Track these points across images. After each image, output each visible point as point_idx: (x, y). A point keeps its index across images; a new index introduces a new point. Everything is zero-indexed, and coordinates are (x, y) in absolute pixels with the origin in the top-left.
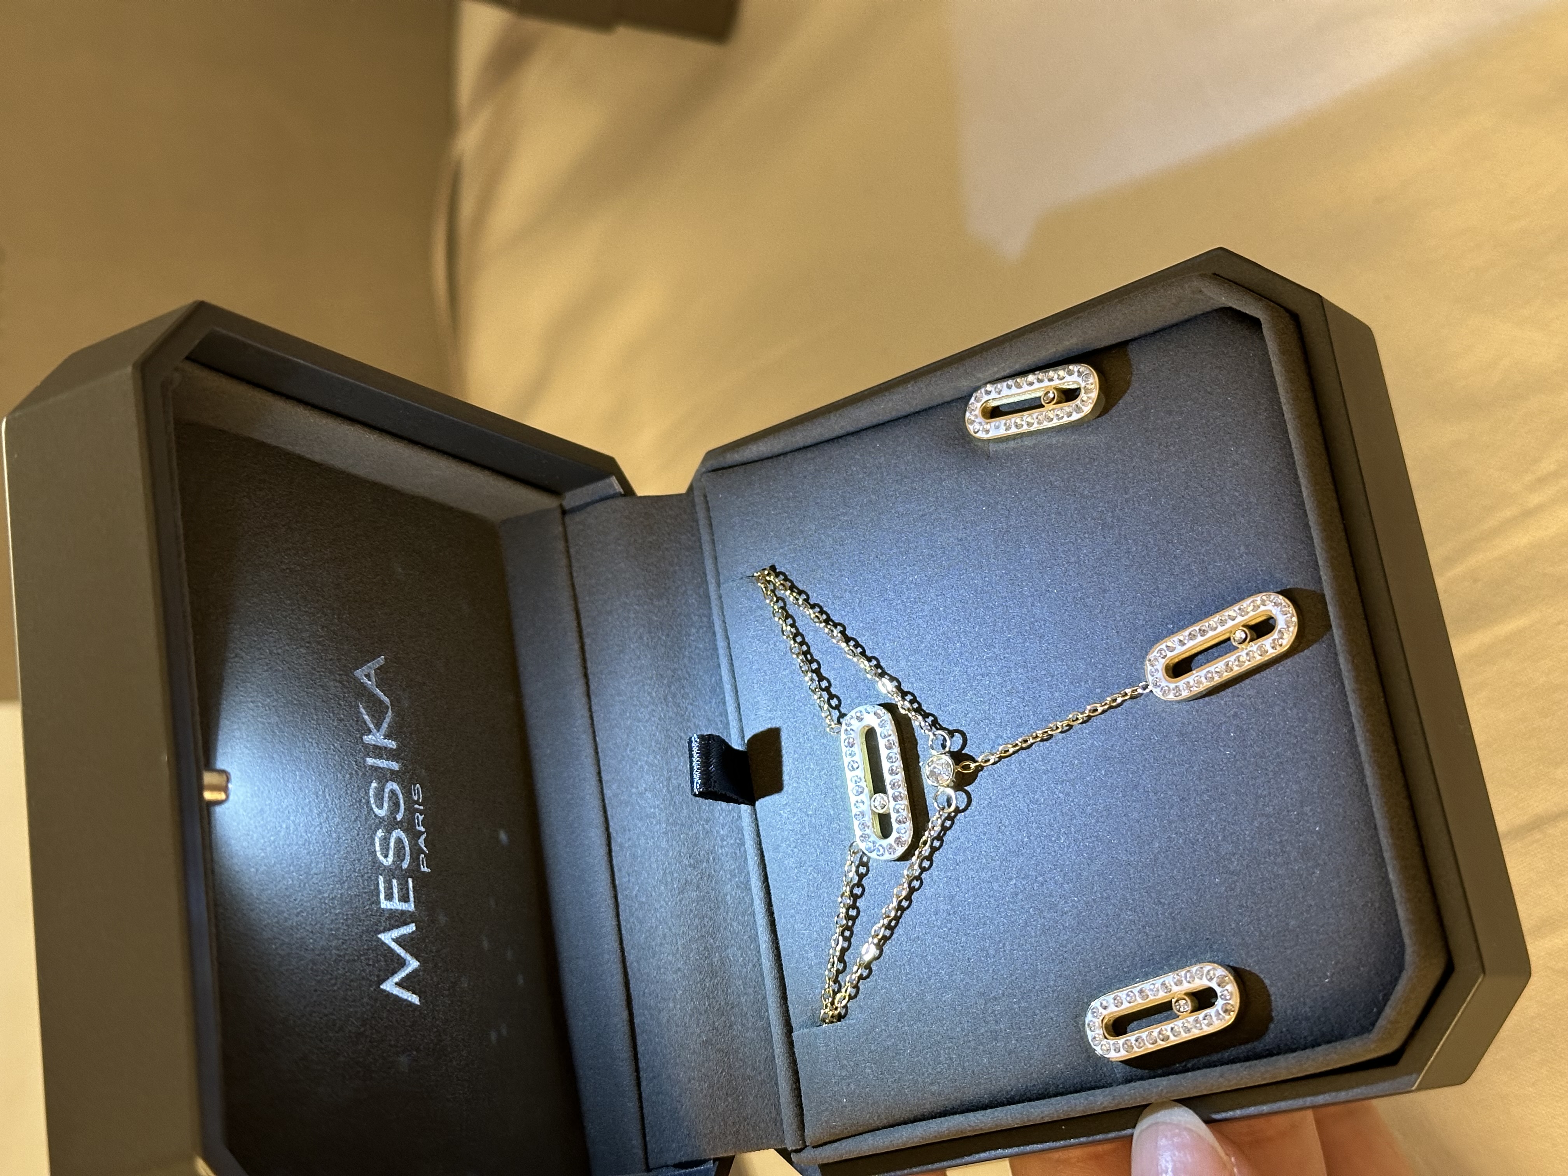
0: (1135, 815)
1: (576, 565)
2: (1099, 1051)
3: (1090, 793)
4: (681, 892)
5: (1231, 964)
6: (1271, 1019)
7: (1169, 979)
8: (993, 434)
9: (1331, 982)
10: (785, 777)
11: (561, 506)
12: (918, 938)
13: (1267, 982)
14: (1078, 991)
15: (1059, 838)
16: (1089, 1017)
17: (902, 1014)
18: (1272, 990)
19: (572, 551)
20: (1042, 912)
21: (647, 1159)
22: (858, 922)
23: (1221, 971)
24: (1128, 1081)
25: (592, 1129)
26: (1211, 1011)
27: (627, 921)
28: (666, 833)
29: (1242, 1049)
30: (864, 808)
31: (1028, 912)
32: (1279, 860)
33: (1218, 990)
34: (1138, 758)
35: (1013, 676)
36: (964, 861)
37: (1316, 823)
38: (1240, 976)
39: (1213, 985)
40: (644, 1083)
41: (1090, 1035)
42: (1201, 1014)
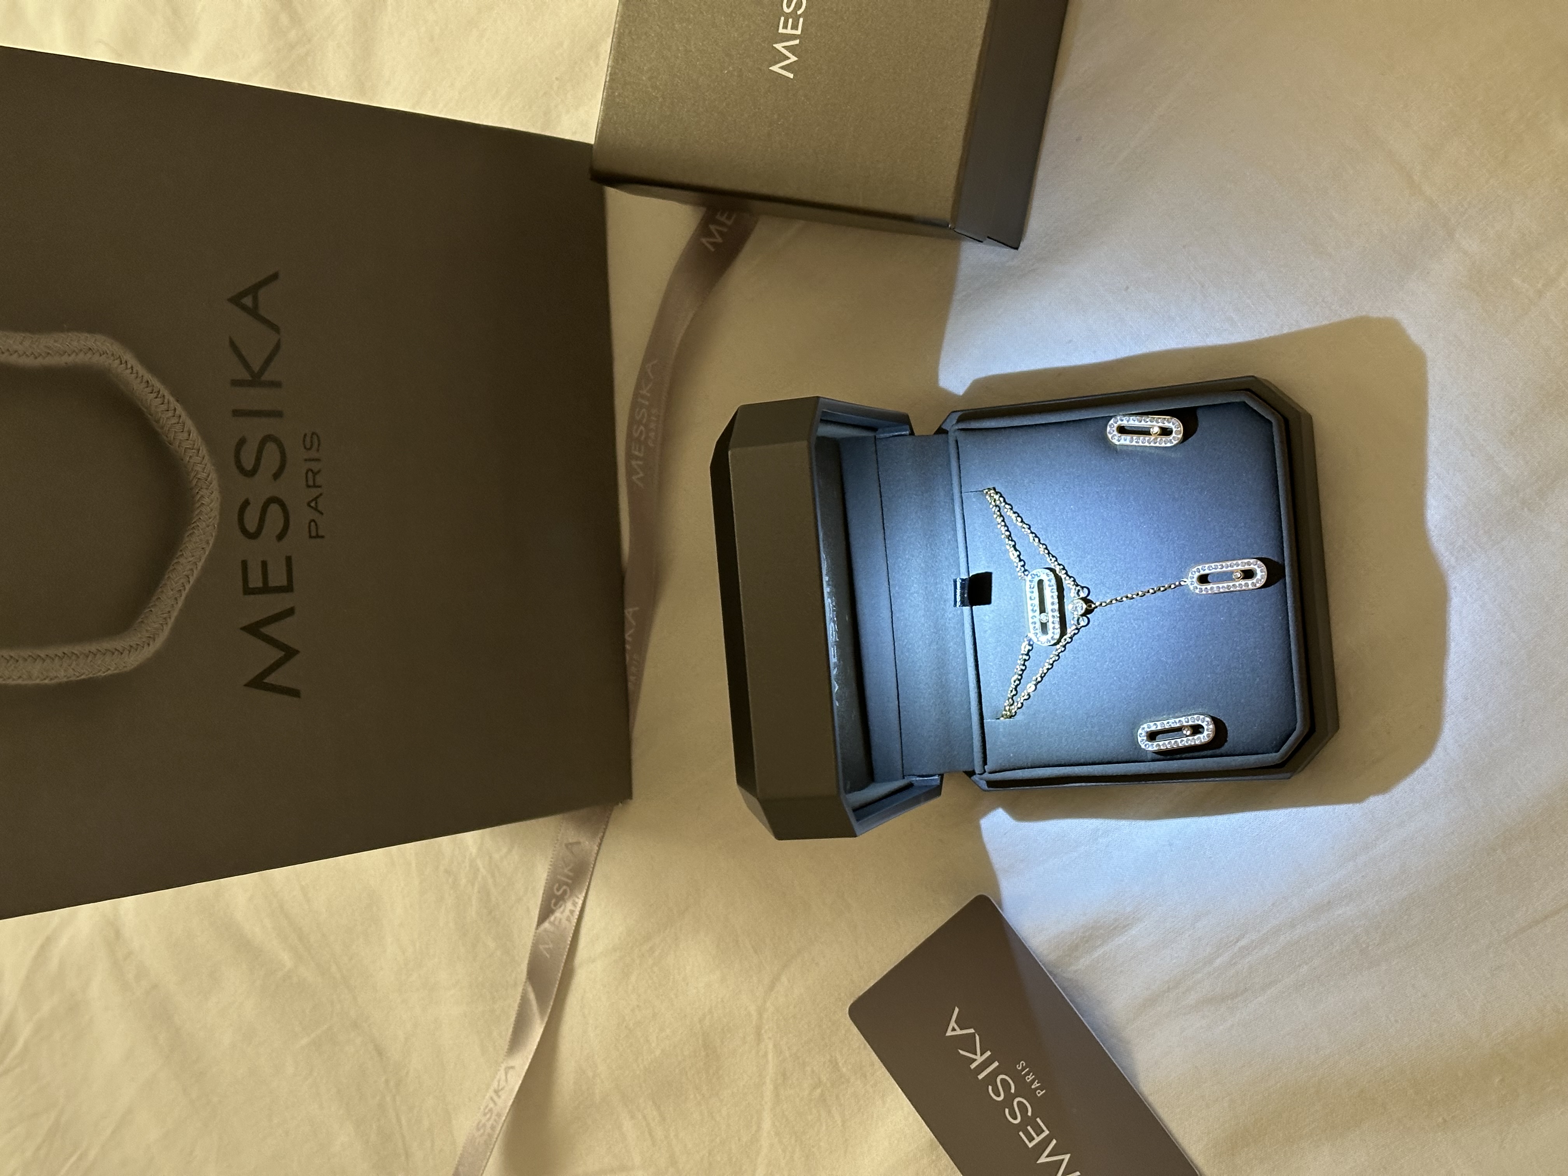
0: (1172, 641)
1: (881, 469)
2: (1143, 746)
3: (1151, 627)
4: (929, 646)
5: (1211, 715)
6: (1226, 741)
7: (1183, 719)
8: (1122, 442)
9: (1258, 728)
10: (993, 598)
11: (875, 436)
12: (1055, 683)
13: (1227, 725)
14: (1135, 718)
15: (1132, 646)
16: (1140, 731)
17: (1044, 718)
18: (1228, 728)
19: (879, 459)
20: (1120, 679)
21: (903, 771)
22: (1025, 672)
23: (1208, 719)
24: (1153, 760)
25: (875, 754)
26: (1201, 736)
27: (899, 657)
28: (924, 616)
29: (1210, 752)
30: (1037, 620)
31: (1113, 678)
32: (1240, 671)
33: (1206, 727)
34: (1177, 614)
35: (1118, 565)
36: (1083, 650)
37: (1260, 658)
38: (1216, 721)
39: (1204, 724)
40: (903, 736)
41: (1140, 739)
42: (1196, 737)
